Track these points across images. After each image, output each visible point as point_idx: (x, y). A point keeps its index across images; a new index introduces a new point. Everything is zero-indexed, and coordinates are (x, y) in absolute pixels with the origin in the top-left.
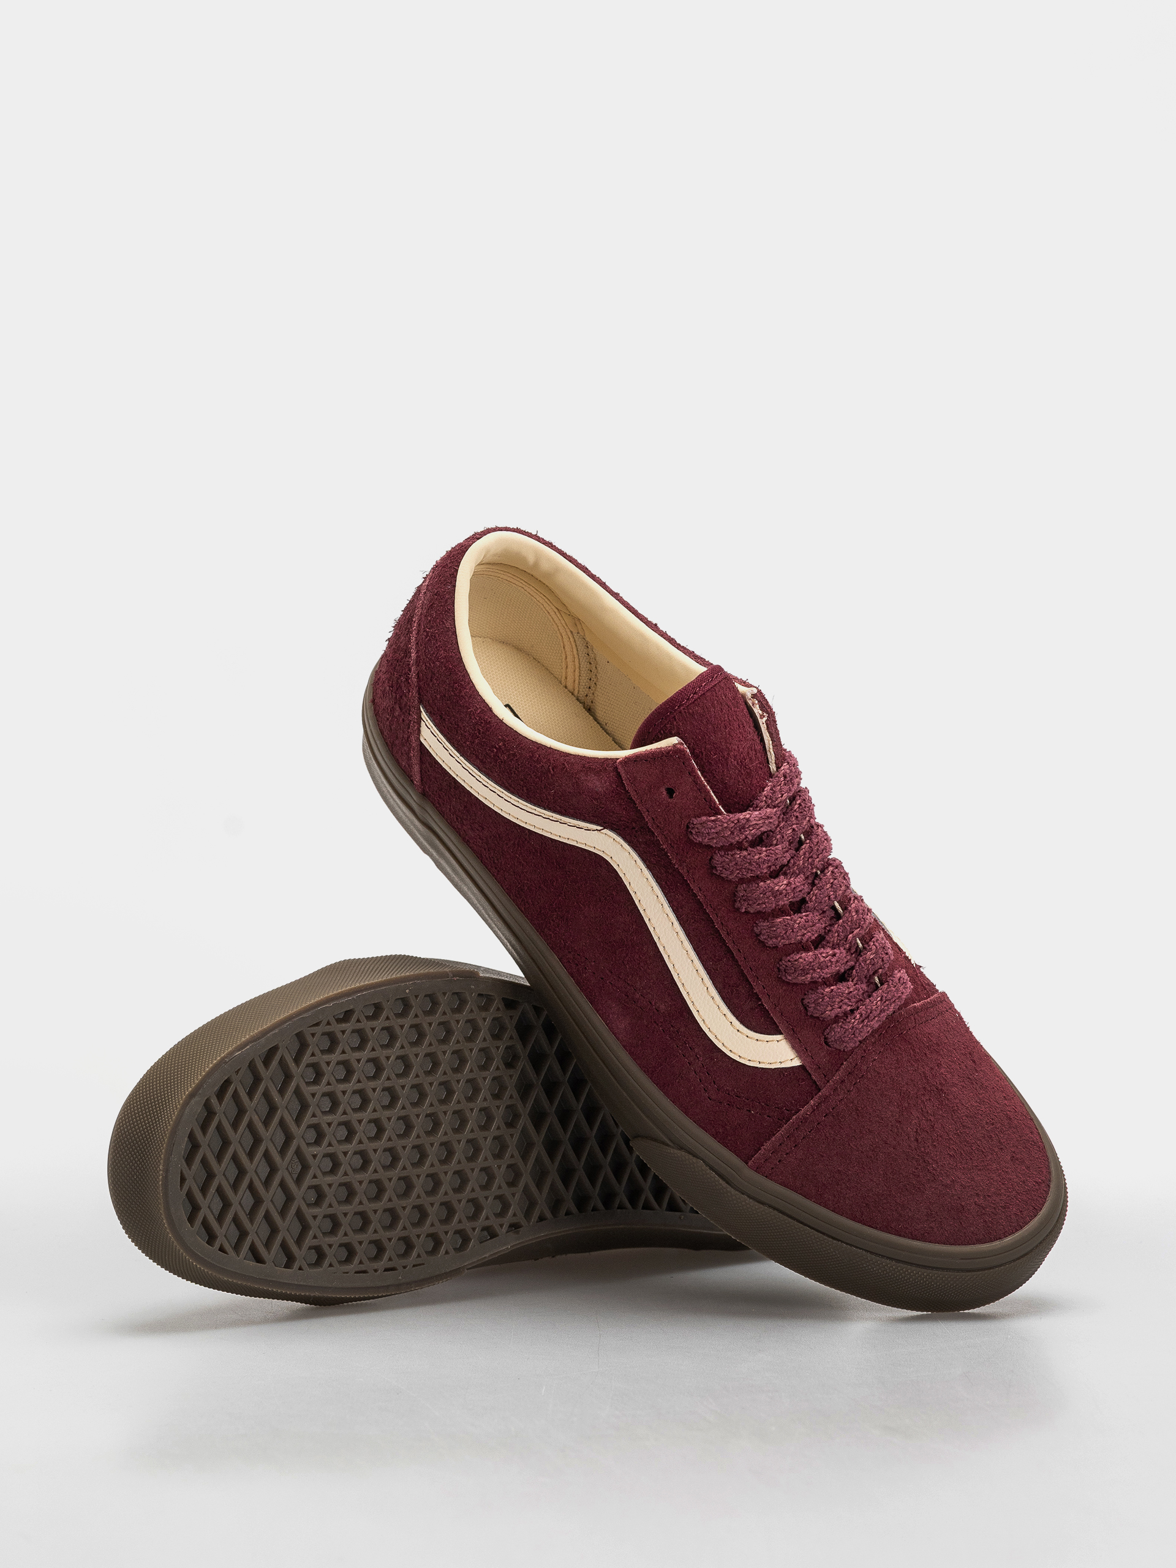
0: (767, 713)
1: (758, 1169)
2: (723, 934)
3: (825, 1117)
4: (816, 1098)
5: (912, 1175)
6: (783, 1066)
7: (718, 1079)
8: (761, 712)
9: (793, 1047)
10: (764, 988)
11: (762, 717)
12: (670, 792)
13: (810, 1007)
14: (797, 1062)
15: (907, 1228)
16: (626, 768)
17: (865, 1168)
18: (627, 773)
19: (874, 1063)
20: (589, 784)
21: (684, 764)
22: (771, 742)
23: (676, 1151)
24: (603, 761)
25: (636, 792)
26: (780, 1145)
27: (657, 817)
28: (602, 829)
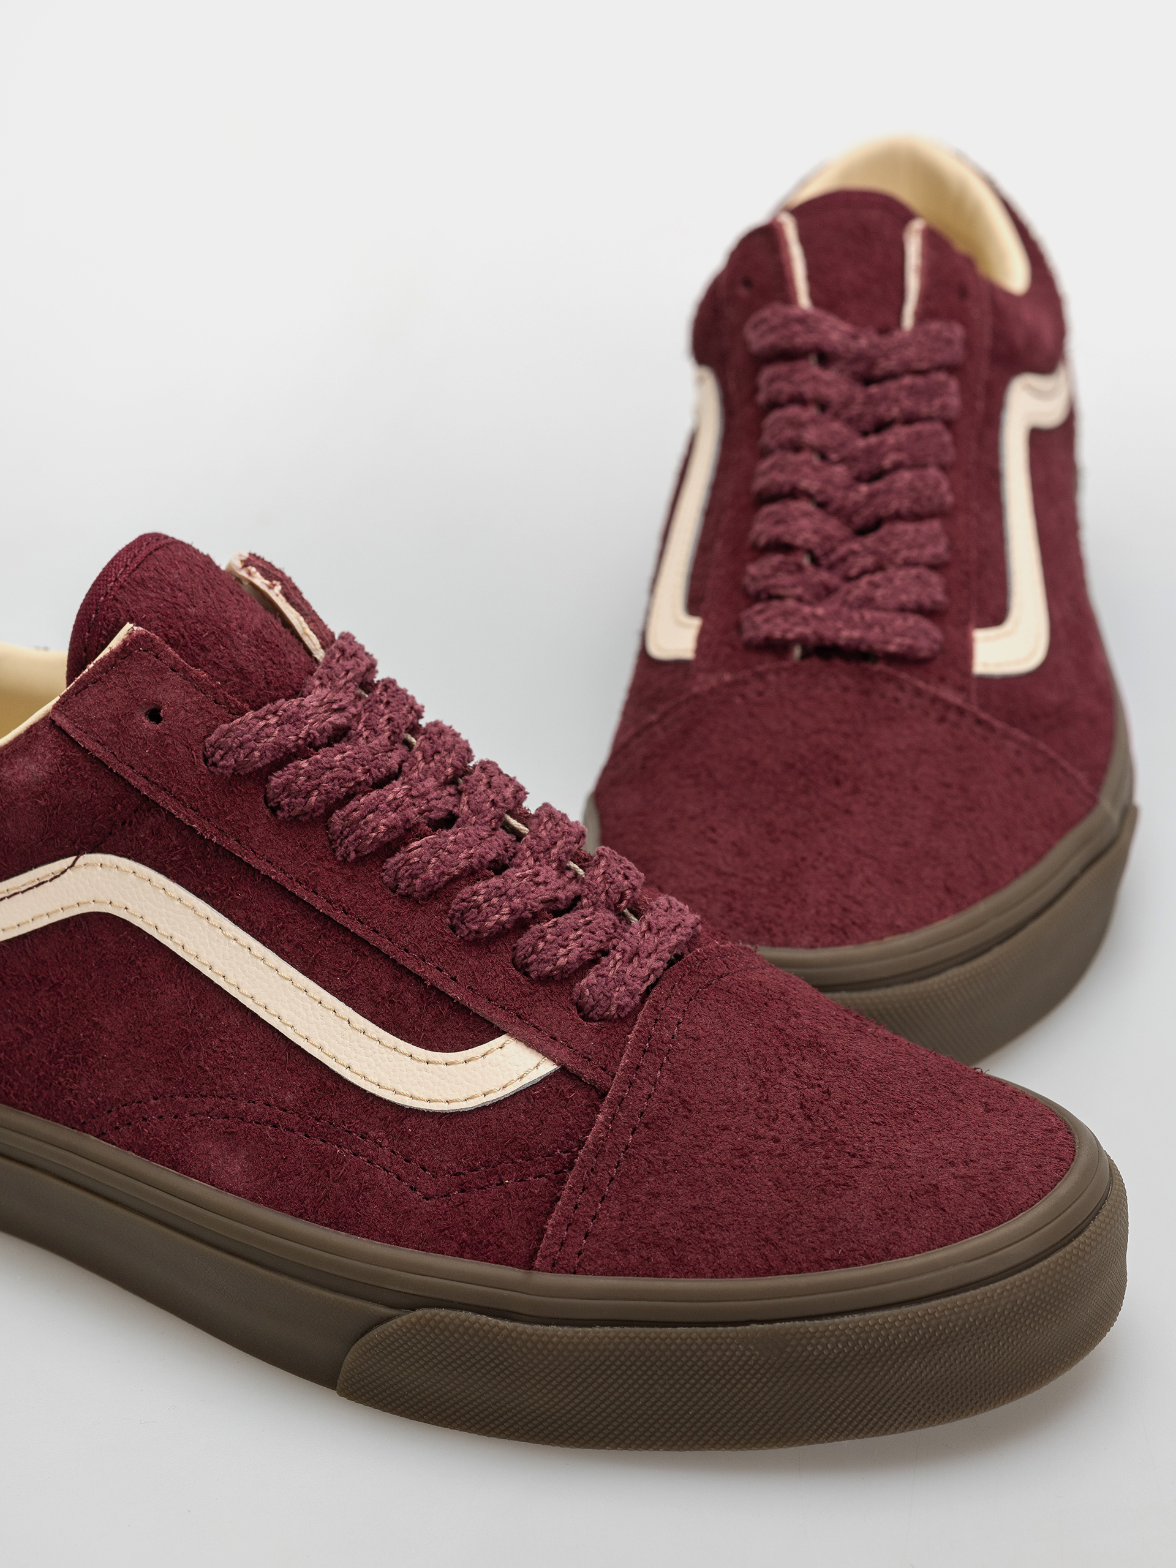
0: (278, 579)
1: (555, 1267)
2: (339, 916)
3: (632, 1133)
4: (605, 1107)
5: (824, 1171)
6: (527, 1081)
7: (426, 1159)
8: (267, 582)
9: (529, 1044)
10: (441, 971)
11: (271, 587)
12: (155, 715)
13: (532, 963)
14: (548, 1067)
15: (854, 1250)
16: (67, 713)
17: (738, 1185)
18: (72, 720)
19: (681, 1026)
20: (21, 777)
21: (157, 657)
22: (302, 619)
23: (405, 1318)
24: (29, 731)
25: (98, 742)
26: (576, 1208)
27: (150, 770)
28: (76, 859)
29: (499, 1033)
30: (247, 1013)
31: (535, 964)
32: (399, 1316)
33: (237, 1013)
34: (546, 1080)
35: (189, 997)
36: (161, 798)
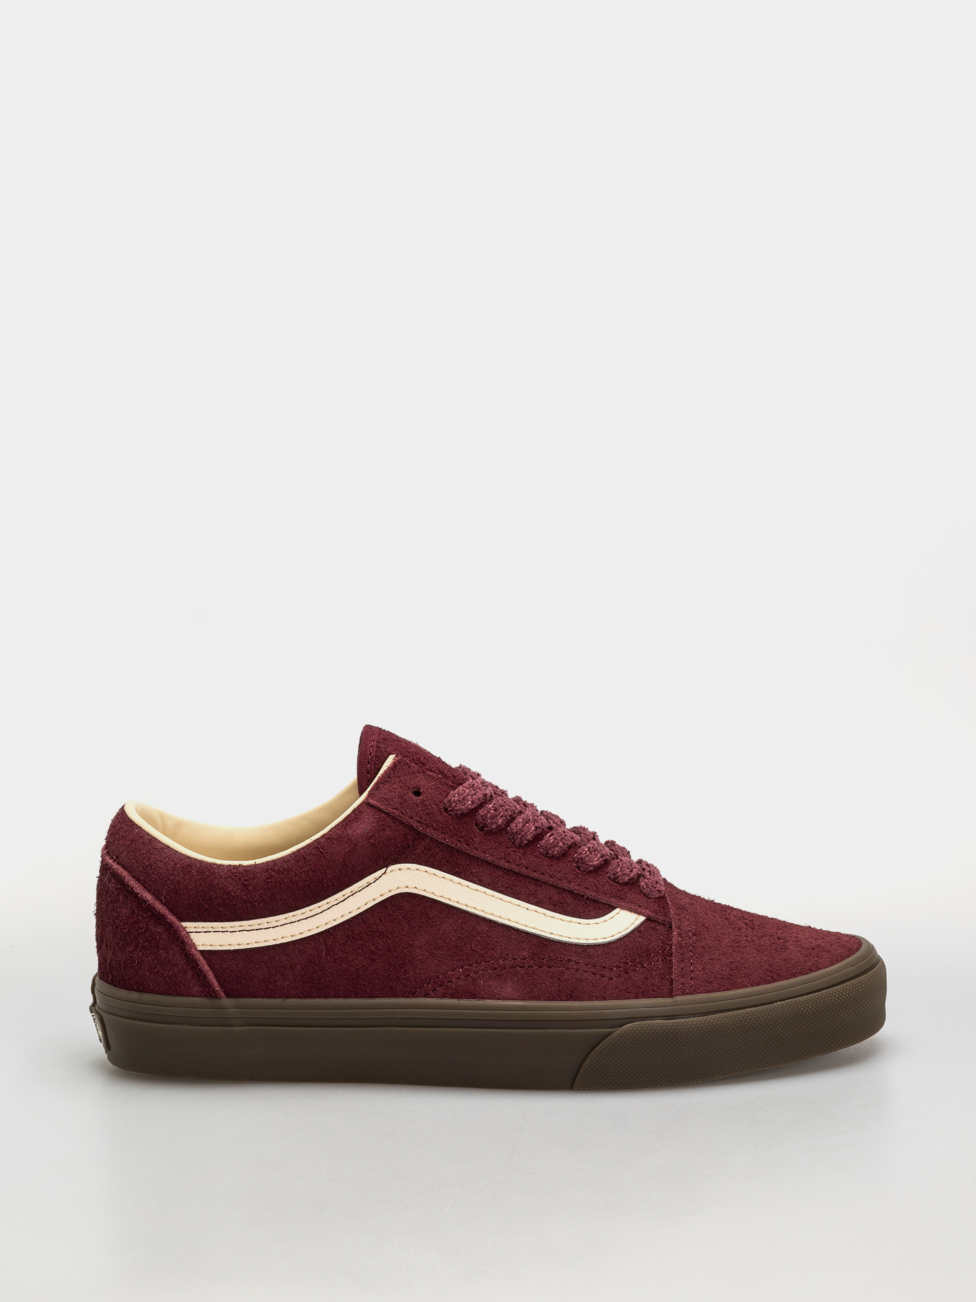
1: (683, 993)
3: (691, 938)
4: (674, 930)
6: (634, 926)
9: (631, 910)
10: (580, 886)
12: (417, 793)
14: (642, 919)
16: (375, 798)
17: (743, 953)
18: (378, 801)
21: (409, 768)
23: (618, 1031)
24: (354, 811)
25: (394, 808)
26: (682, 969)
27: (421, 817)
28: (386, 870)
29: (614, 908)
30: (491, 923)
31: (620, 877)
32: (616, 1030)
33: (485, 924)
34: (642, 923)
35: (457, 922)
36: (429, 831)
